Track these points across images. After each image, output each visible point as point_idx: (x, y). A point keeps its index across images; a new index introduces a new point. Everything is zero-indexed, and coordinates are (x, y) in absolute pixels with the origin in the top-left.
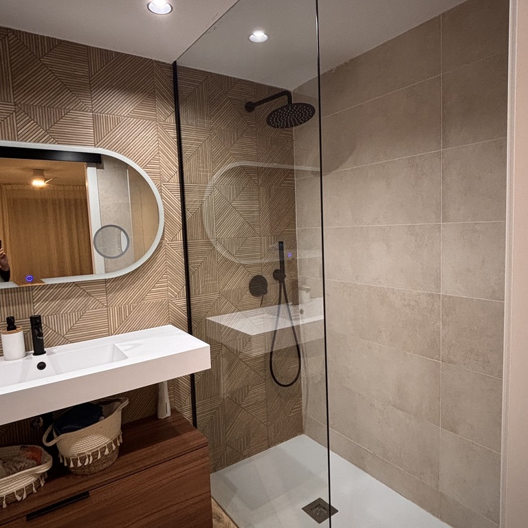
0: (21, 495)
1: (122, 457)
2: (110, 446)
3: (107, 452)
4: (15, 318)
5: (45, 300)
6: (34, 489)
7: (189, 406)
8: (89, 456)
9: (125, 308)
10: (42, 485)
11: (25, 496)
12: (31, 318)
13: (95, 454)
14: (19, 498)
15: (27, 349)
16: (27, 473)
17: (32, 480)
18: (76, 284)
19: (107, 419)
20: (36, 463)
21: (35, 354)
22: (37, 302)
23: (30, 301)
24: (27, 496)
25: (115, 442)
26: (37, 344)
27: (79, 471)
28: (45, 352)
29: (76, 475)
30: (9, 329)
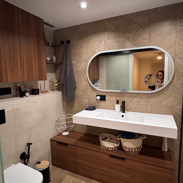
0: (110, 149)
1: (140, 155)
2: (135, 149)
3: (133, 150)
4: (119, 101)
5: (128, 97)
6: (113, 149)
7: (178, 152)
8: (128, 149)
9: (154, 104)
10: (116, 150)
11: (111, 150)
12: (122, 101)
13: (129, 149)
14: (110, 150)
15: (121, 110)
16: (112, 144)
17: (113, 147)
18: (138, 93)
19: (135, 140)
20: (117, 143)
21: (122, 112)
22: (126, 97)
23: (124, 97)
24: (112, 150)
25: (137, 149)
26: (123, 109)
27: (126, 152)
28: (125, 112)
29: (125, 152)
30: (117, 103)
